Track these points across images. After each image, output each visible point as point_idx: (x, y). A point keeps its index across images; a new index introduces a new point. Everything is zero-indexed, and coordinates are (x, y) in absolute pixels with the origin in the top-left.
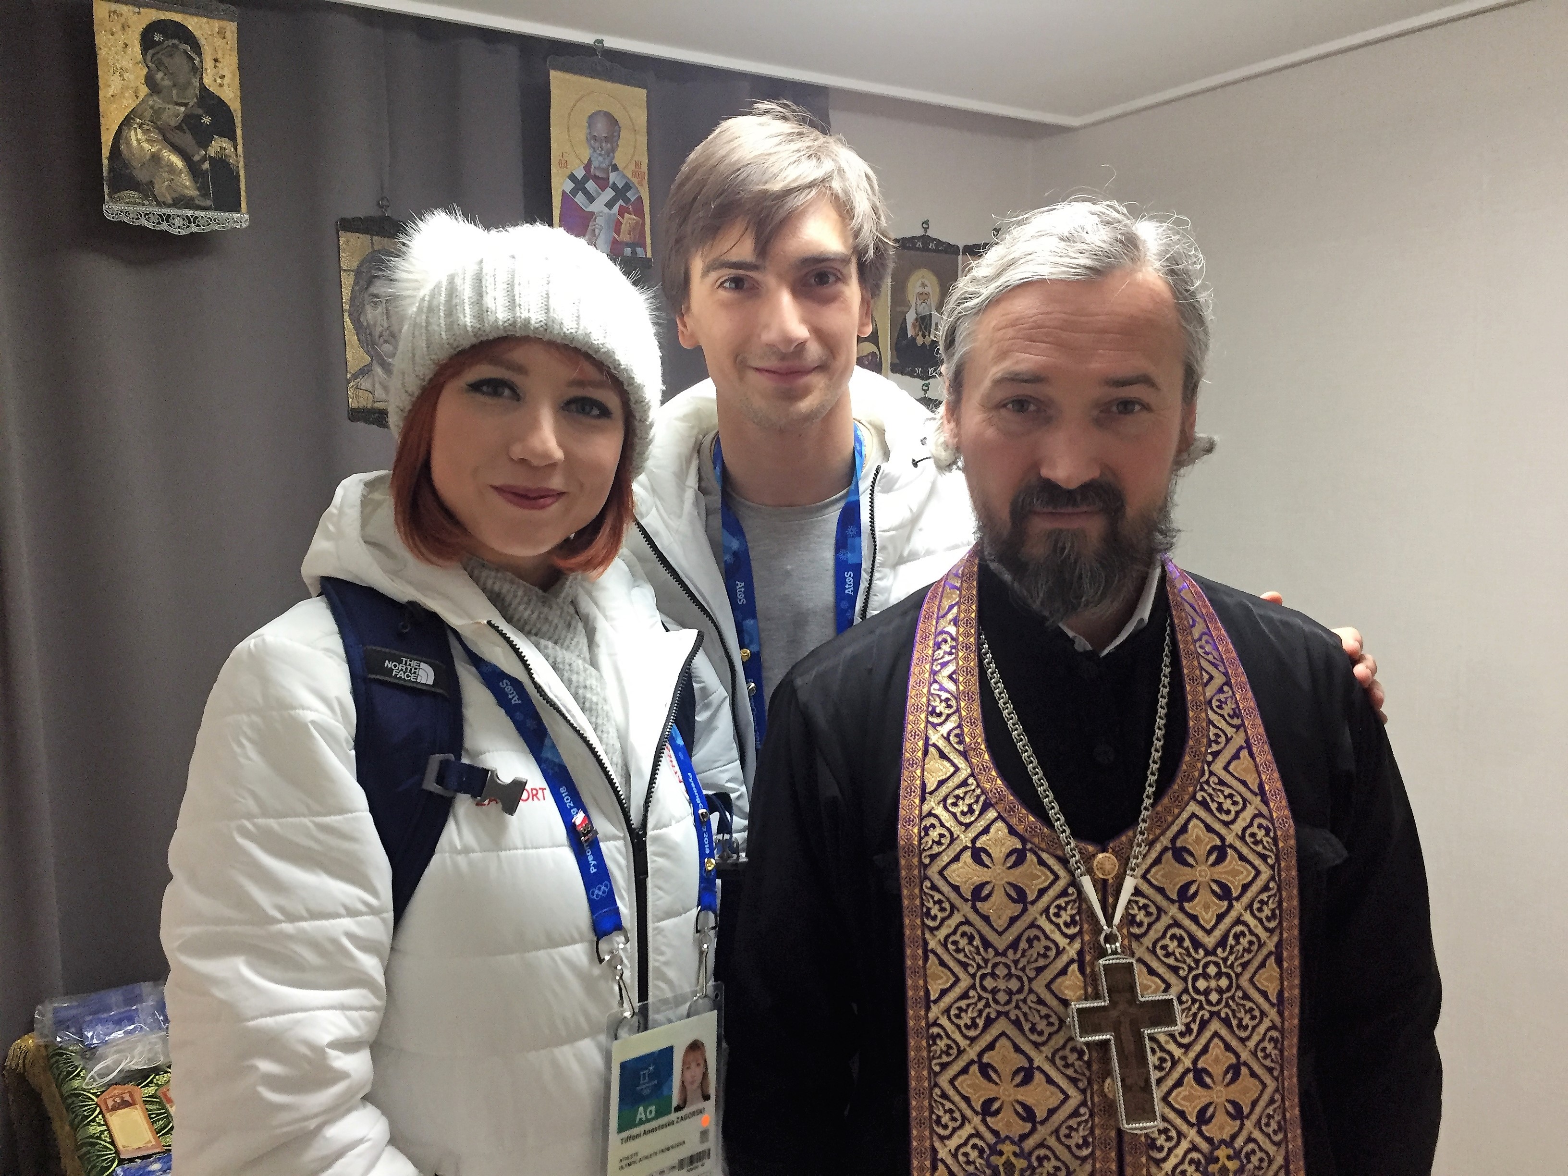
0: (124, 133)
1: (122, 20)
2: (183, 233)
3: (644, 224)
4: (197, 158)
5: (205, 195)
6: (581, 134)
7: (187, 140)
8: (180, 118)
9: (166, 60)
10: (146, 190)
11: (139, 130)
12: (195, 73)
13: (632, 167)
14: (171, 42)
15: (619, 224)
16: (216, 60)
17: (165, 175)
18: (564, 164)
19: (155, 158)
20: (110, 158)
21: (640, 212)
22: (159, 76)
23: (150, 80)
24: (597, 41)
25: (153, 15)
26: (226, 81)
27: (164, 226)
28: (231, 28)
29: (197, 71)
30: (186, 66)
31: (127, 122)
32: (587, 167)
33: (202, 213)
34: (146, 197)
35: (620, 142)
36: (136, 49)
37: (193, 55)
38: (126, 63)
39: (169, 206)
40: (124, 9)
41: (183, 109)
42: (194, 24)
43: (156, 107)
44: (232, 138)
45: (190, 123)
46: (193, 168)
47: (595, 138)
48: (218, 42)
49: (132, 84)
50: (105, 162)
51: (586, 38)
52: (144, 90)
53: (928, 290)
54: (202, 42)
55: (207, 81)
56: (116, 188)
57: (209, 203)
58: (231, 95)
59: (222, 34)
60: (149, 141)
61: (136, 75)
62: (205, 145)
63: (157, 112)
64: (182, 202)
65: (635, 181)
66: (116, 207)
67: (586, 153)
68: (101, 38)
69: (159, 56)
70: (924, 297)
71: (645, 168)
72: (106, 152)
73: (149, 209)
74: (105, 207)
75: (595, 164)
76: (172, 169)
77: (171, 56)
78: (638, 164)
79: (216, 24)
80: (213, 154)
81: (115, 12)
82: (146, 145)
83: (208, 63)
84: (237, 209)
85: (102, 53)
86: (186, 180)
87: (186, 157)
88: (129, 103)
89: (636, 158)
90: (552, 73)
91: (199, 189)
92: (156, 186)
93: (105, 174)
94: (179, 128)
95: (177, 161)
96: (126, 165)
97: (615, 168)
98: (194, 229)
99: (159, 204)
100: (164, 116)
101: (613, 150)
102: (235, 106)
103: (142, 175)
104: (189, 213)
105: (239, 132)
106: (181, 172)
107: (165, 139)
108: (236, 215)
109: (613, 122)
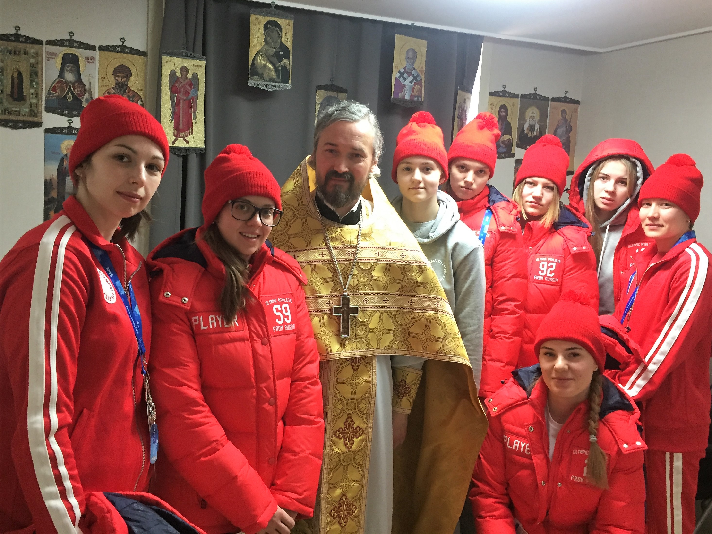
0: (257, 57)
1: (259, 21)
2: (271, 90)
3: (422, 89)
4: (277, 66)
5: (278, 78)
6: (404, 56)
7: (275, 60)
8: (273, 53)
9: (271, 34)
10: (261, 76)
11: (261, 57)
12: (279, 38)
13: (420, 68)
14: (272, 28)
15: (414, 89)
16: (286, 33)
17: (267, 71)
18: (397, 67)
19: (265, 66)
20: (252, 65)
21: (421, 85)
22: (268, 39)
23: (265, 40)
24: (412, 24)
25: (268, 19)
26: (288, 40)
27: (265, 88)
28: (292, 22)
29: (280, 37)
30: (277, 36)
31: (257, 54)
32: (405, 68)
33: (277, 84)
34: (261, 79)
35: (416, 60)
36: (262, 30)
37: (279, 32)
38: (259, 34)
39: (267, 81)
40: (260, 17)
41: (274, 49)
42: (281, 22)
43: (267, 49)
44: (289, 59)
45: (276, 54)
46: (276, 69)
47: (408, 58)
48: (287, 27)
49: (260, 42)
50: (250, 67)
51: (409, 23)
52: (263, 43)
53: (534, 115)
54: (282, 27)
55: (283, 40)
56: (252, 75)
57: (279, 80)
58: (290, 45)
59: (289, 24)
60: (264, 60)
61: (261, 39)
62: (280, 61)
63: (267, 51)
64: (271, 80)
65: (420, 73)
66: (252, 81)
67: (405, 63)
68: (252, 27)
69: (269, 32)
70: (533, 118)
71: (424, 69)
72: (250, 64)
73: (261, 82)
74: (249, 81)
75: (408, 67)
76: (269, 69)
77: (272, 32)
78: (422, 68)
79: (287, 21)
80: (282, 64)
81: (257, 18)
82: (262, 61)
83: (284, 34)
84: (288, 82)
85: (252, 31)
86: (273, 73)
87: (274, 65)
88: (258, 48)
89: (421, 65)
90: (396, 35)
91: (277, 76)
92: (264, 75)
93: (249, 70)
94: (273, 56)
95: (271, 66)
96: (256, 68)
97: (414, 69)
98: (274, 89)
99: (265, 81)
100: (269, 52)
101: (414, 62)
102: (291, 49)
103: (260, 71)
104: (273, 84)
105: (291, 57)
106: (272, 70)
107: (269, 60)
108: (287, 85)
109: (415, 52)
